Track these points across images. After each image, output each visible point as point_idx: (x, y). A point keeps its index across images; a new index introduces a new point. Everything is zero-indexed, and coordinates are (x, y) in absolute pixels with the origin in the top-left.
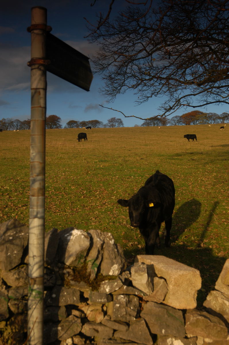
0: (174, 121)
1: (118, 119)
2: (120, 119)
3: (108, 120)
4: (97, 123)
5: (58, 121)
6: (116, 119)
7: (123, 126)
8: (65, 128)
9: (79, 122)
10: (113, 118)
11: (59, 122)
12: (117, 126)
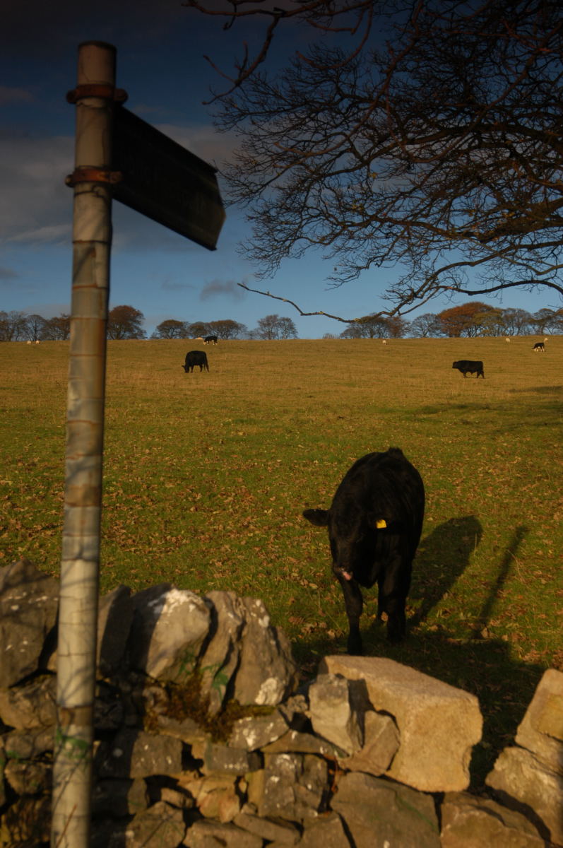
0: (421, 326)
1: (284, 319)
2: (288, 320)
3: (259, 322)
4: (232, 329)
5: (135, 321)
6: (278, 318)
7: (296, 337)
8: (153, 337)
9: (189, 325)
10: (271, 317)
11: (139, 322)
12: (280, 335)
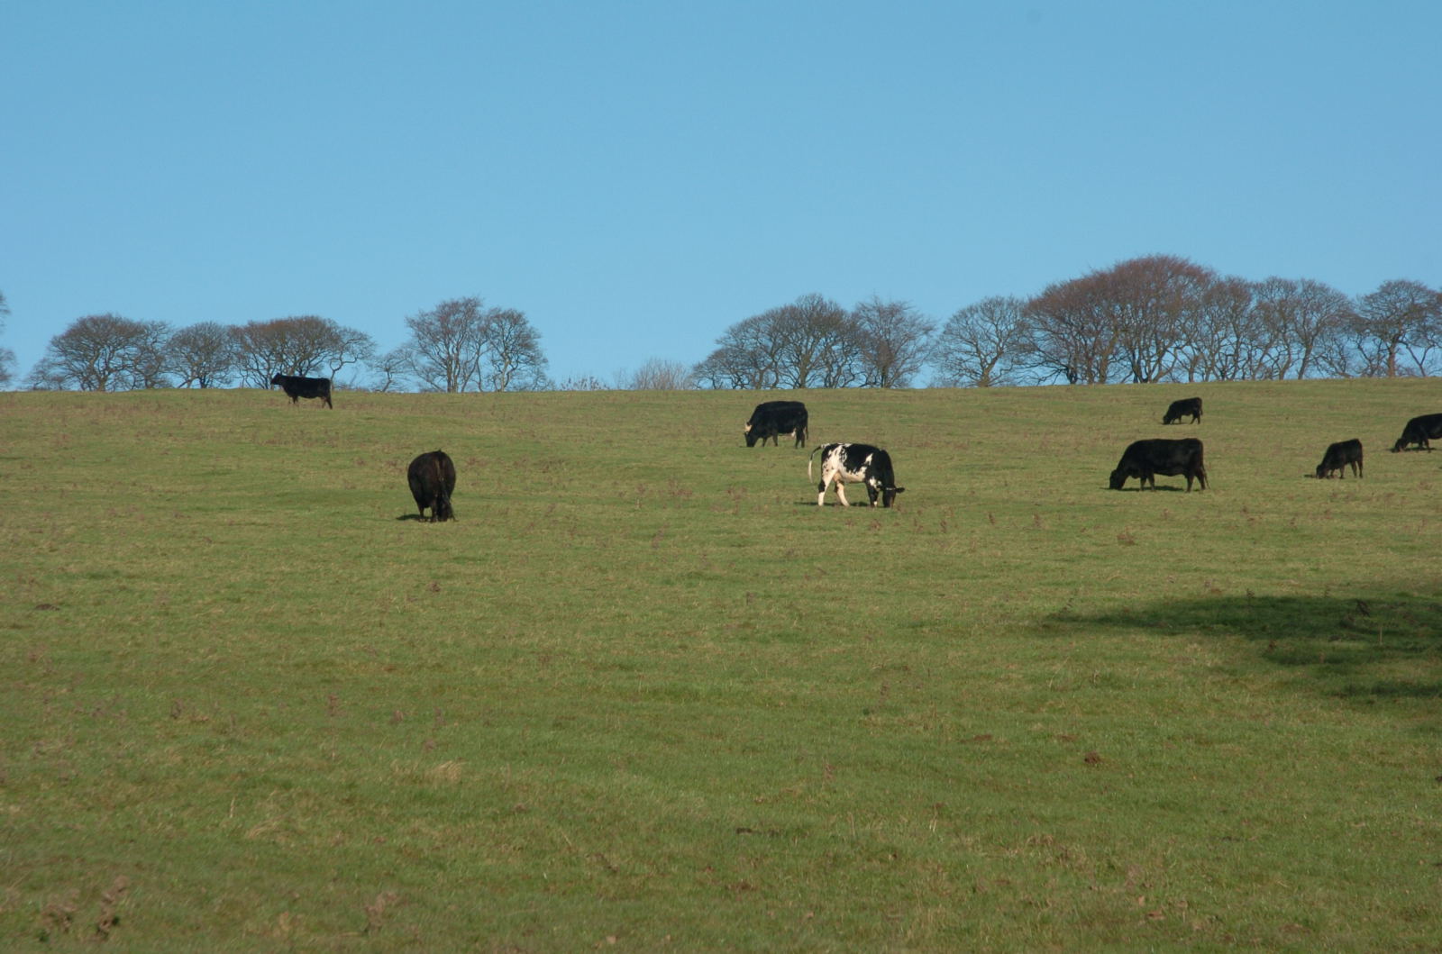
0: (973, 341)
1: (499, 317)
2: (515, 319)
3: (412, 323)
4: (321, 346)
6: (483, 310)
7: (540, 375)
8: (41, 373)
10: (454, 307)
12: (487, 369)
